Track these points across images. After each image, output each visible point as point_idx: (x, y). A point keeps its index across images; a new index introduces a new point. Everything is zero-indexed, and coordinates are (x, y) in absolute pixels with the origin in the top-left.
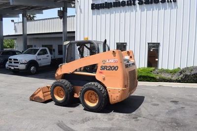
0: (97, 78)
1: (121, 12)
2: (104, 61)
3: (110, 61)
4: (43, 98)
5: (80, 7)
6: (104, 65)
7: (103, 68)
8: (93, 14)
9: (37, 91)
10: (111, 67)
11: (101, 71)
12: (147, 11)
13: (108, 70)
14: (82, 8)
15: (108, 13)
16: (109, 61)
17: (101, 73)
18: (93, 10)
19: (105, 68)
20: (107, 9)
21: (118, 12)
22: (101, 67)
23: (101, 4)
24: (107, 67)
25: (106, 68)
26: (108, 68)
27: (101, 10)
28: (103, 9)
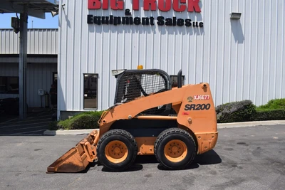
0: (180, 122)
1: (133, 32)
2: (190, 98)
3: (199, 97)
4: (81, 165)
5: (67, 17)
6: (190, 104)
7: (189, 107)
8: (90, 30)
9: (67, 155)
10: (200, 106)
11: (186, 111)
12: (169, 34)
13: (197, 109)
14: (71, 18)
15: (113, 32)
16: (197, 97)
17: (185, 114)
18: (91, 25)
19: (191, 107)
20: (113, 26)
21: (129, 32)
22: (186, 106)
23: (103, 18)
24: (195, 105)
25: (194, 108)
26: (196, 107)
27: (102, 26)
28: (106, 25)
